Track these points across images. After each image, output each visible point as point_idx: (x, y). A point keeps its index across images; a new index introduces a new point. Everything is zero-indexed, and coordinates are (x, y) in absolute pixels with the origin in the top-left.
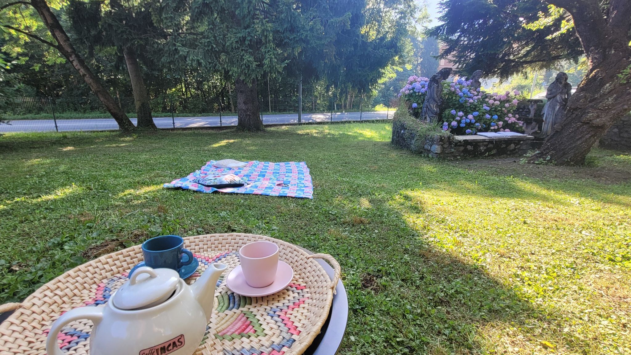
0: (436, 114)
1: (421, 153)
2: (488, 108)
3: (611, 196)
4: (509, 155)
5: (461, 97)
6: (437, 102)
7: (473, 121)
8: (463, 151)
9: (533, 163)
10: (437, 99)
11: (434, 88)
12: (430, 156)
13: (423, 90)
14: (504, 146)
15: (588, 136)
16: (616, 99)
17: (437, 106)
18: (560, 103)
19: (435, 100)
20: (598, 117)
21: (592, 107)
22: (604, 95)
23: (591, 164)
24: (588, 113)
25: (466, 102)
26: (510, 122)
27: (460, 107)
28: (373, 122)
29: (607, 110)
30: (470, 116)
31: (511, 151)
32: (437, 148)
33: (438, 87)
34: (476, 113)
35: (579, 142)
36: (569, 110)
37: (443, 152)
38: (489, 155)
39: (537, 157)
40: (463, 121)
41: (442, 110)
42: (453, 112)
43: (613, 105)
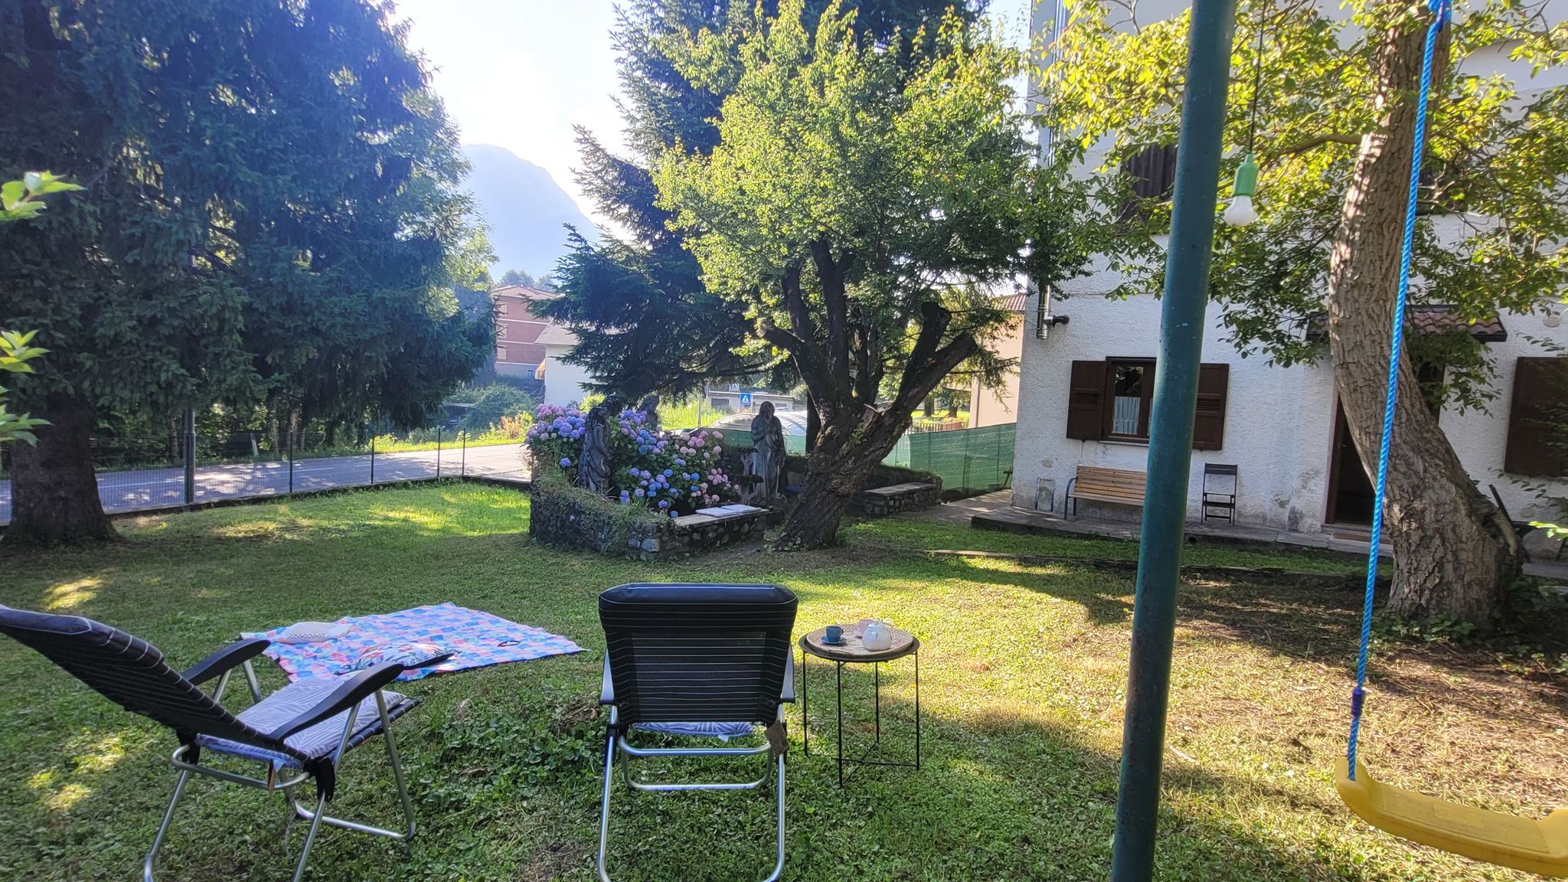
0: (606, 476)
1: (624, 553)
2: (683, 462)
3: (880, 582)
4: (745, 540)
5: (640, 444)
6: (604, 455)
7: (667, 485)
8: (688, 544)
9: (782, 551)
10: (605, 450)
11: (598, 431)
12: (643, 557)
13: (576, 433)
14: (736, 528)
15: (835, 508)
16: (855, 462)
17: (607, 462)
18: (772, 448)
19: (601, 451)
20: (842, 484)
21: (834, 471)
22: (843, 457)
23: (842, 544)
24: (832, 479)
25: (650, 452)
26: (715, 482)
27: (643, 462)
28: (405, 485)
29: (849, 475)
30: (661, 478)
31: (745, 534)
32: (652, 544)
33: (605, 429)
34: (669, 472)
35: (828, 517)
36: (811, 476)
37: (662, 548)
38: (721, 545)
39: (785, 540)
40: (652, 487)
41: (613, 466)
42: (634, 471)
43: (853, 469)
